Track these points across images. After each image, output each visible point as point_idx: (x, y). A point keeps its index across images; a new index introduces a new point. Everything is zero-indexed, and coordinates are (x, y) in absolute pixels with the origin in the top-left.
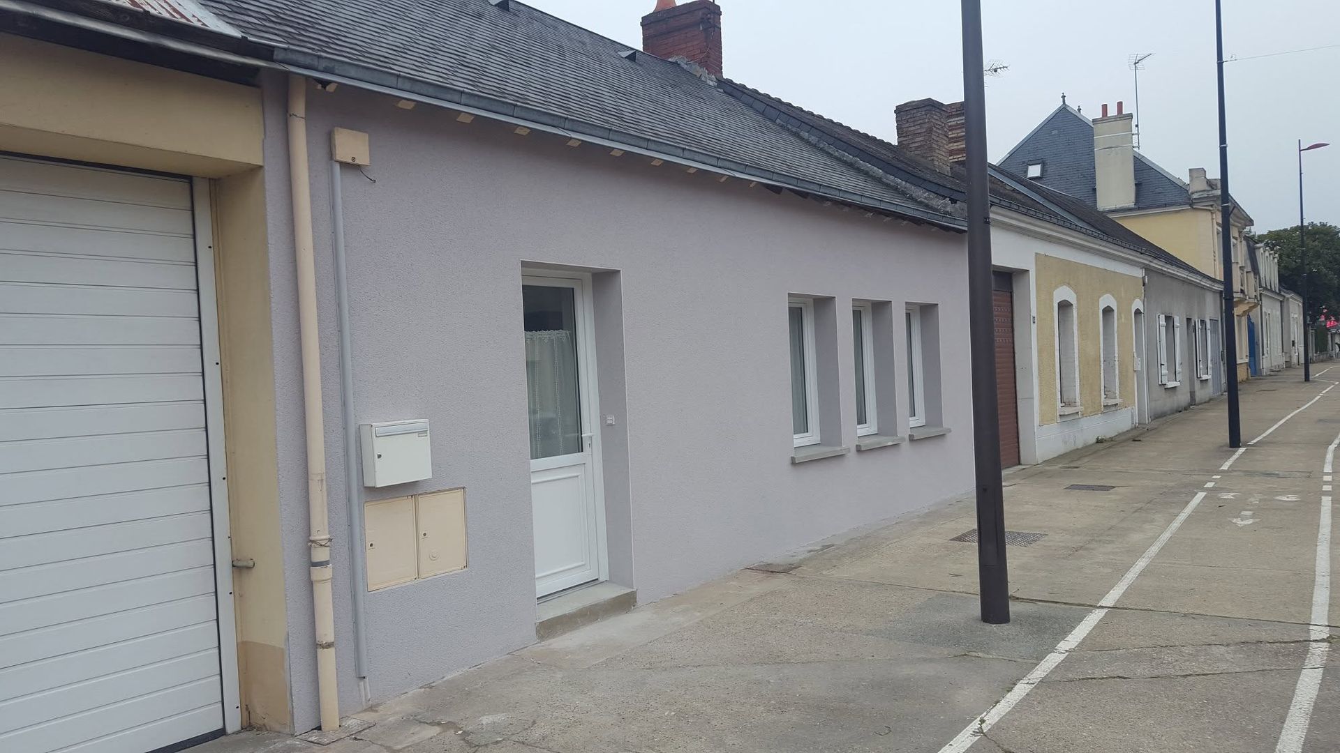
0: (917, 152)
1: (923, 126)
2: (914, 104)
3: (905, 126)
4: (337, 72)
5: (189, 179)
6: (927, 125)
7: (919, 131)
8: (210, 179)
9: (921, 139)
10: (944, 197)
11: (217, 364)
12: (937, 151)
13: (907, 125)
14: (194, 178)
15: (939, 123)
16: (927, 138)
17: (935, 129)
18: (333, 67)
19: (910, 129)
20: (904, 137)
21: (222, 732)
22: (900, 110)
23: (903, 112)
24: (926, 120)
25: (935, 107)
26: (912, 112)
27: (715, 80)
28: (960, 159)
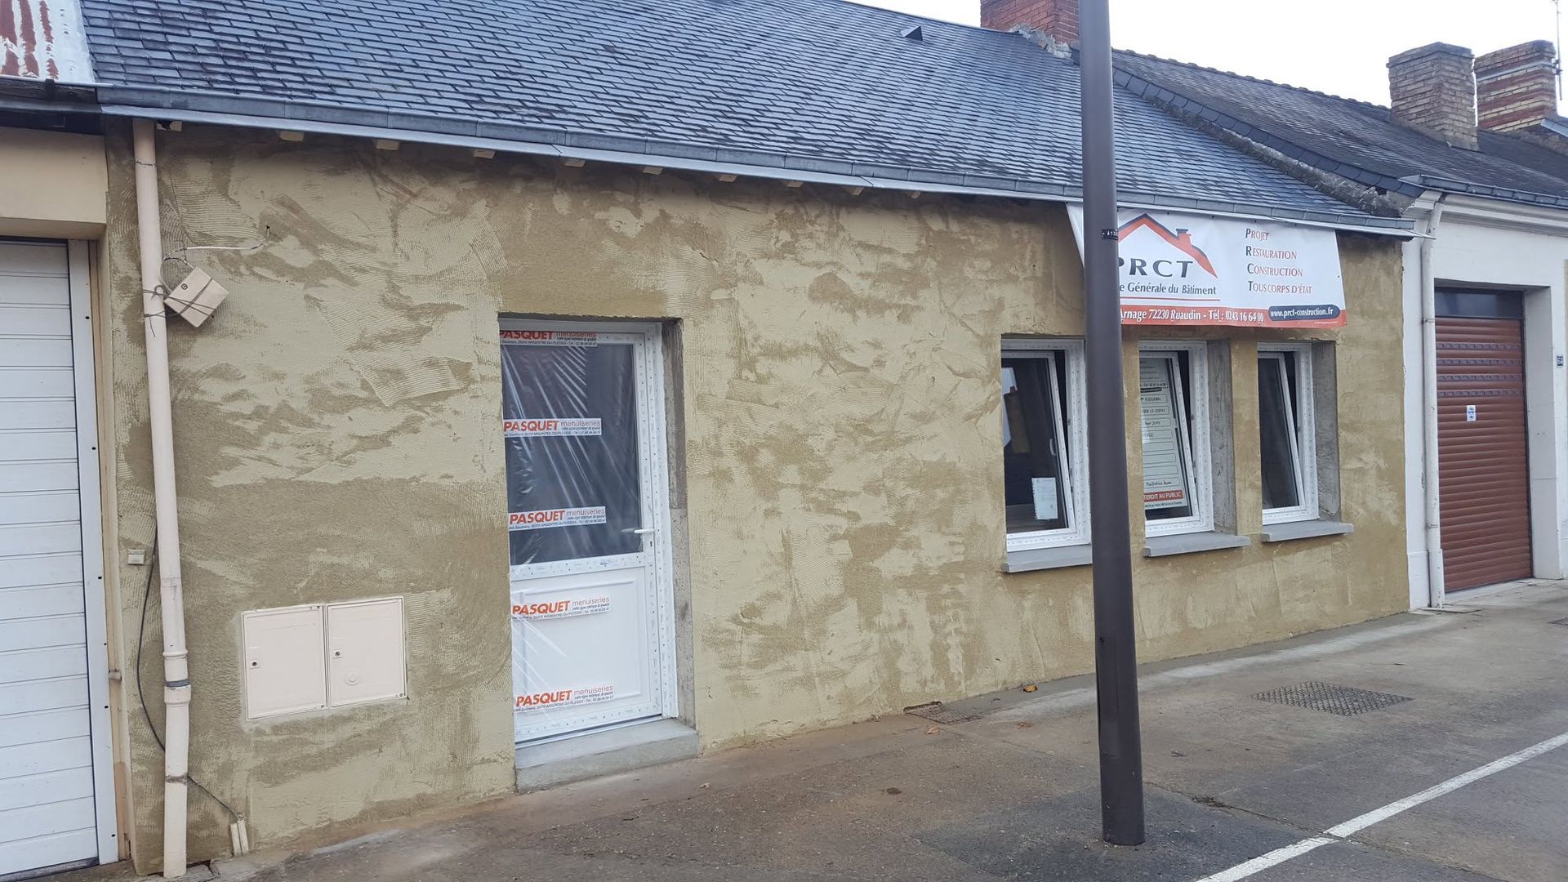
0: (1419, 121)
1: (1430, 82)
2: (1415, 52)
3: (1403, 84)
4: (190, 107)
5: (64, 242)
6: (1434, 81)
7: (1423, 90)
8: (88, 241)
9: (1425, 101)
10: (1368, 186)
11: (94, 448)
12: (1451, 116)
13: (1406, 83)
14: (69, 241)
15: (1456, 76)
16: (1433, 98)
17: (1447, 85)
18: (186, 101)
19: (1409, 88)
20: (1401, 100)
21: (94, 862)
22: (1395, 64)
23: (1400, 66)
24: (1433, 74)
25: (1449, 54)
26: (1412, 64)
27: (1068, 50)
28: (1531, 124)
